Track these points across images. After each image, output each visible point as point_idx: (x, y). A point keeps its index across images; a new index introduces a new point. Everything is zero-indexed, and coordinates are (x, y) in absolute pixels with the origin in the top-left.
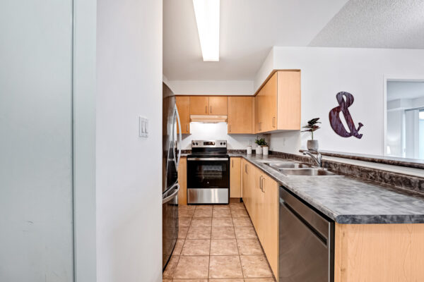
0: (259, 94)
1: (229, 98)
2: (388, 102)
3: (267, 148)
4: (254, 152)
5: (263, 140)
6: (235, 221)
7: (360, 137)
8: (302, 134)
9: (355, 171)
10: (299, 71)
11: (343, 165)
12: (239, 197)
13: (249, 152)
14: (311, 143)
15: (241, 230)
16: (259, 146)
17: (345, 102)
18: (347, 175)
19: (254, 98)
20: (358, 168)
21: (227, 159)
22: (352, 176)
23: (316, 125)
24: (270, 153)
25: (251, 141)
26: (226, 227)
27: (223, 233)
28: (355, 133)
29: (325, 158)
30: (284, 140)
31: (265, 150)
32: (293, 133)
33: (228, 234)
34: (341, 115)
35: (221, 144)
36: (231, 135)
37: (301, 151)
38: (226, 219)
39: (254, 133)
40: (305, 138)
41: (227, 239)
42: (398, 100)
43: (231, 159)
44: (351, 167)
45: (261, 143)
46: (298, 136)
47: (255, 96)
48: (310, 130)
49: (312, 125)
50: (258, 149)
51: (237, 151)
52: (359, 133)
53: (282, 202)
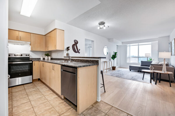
0: (47, 35)
1: (31, 34)
2: (85, 44)
3: (50, 57)
4: (44, 59)
5: (48, 54)
6: (38, 87)
7: (79, 53)
8: (65, 51)
9: (79, 60)
10: (64, 31)
11: (76, 60)
12: (38, 78)
13: (42, 59)
14: (68, 54)
15: (42, 89)
16: (46, 56)
17: (76, 43)
18: (77, 62)
19: (44, 36)
20: (80, 60)
21: (31, 62)
22: (78, 62)
23: (69, 49)
24: (52, 59)
25: (42, 54)
26: (34, 90)
27: (34, 92)
28: (78, 52)
29: (72, 58)
30: (58, 54)
31: (49, 58)
32: (62, 51)
33: (36, 92)
34: (75, 46)
35: (26, 55)
36: (32, 51)
37: (64, 57)
38: (33, 88)
39: (44, 51)
40: (65, 53)
41: (36, 93)
42: (87, 44)
43: (33, 62)
44: (78, 60)
45: (47, 55)
46: (63, 52)
47: (45, 35)
48: (67, 50)
49: (68, 49)
50: (46, 58)
51: (35, 59)
52: (79, 52)
53: (62, 70)
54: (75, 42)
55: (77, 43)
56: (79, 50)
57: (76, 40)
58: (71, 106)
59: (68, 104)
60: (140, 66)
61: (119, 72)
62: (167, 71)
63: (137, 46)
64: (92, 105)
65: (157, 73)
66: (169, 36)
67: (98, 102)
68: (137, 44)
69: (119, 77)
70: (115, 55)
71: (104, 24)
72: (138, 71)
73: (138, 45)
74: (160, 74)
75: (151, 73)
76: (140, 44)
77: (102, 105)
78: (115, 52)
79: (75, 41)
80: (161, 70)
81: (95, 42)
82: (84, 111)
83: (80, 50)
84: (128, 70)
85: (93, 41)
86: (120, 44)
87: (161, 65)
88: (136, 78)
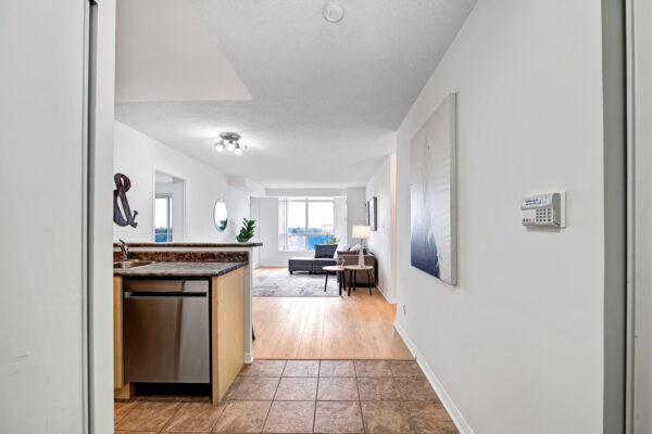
7: (134, 225)
9: (172, 256)
11: (158, 254)
17: (123, 185)
20: (175, 253)
28: (131, 222)
34: (119, 200)
44: (167, 254)
52: (135, 221)
53: (127, 295)
54: (119, 184)
55: (127, 185)
56: (133, 214)
57: (122, 176)
58: (177, 401)
59: (160, 401)
60: (313, 258)
61: (264, 283)
62: (366, 264)
63: (304, 204)
64: (238, 375)
65: (351, 271)
66: (364, 188)
67: (250, 364)
68: (303, 198)
69: (270, 296)
70: (250, 229)
71: (237, 139)
72: (310, 273)
73: (307, 201)
74: (355, 271)
75: (340, 272)
76: (310, 198)
77: (261, 367)
78: (248, 220)
79: (118, 177)
80: (356, 263)
81: (188, 184)
82: (227, 393)
83: (136, 213)
84: (286, 271)
85: (176, 180)
86: (260, 194)
87: (355, 253)
88: (310, 289)
